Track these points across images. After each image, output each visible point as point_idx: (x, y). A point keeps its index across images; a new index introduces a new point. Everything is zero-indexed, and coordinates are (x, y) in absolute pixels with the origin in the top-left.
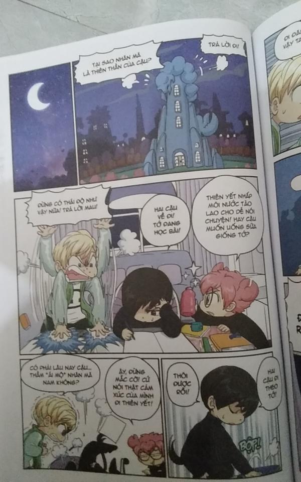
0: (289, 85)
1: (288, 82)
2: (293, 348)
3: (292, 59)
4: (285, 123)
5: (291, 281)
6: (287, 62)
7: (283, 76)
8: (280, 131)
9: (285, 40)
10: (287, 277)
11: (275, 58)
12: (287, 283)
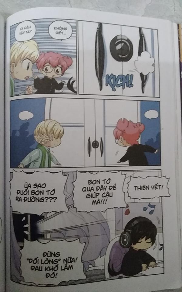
0: (21, 58)
1: (21, 55)
2: (12, 209)
3: (23, 42)
4: (17, 79)
5: (15, 171)
6: (21, 43)
7: (18, 51)
8: (14, 83)
9: (21, 30)
10: (12, 169)
11: (14, 39)
12: (12, 172)
